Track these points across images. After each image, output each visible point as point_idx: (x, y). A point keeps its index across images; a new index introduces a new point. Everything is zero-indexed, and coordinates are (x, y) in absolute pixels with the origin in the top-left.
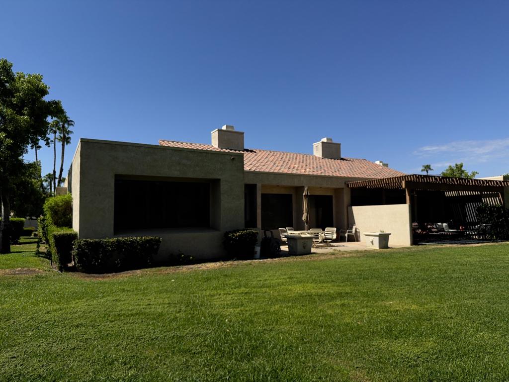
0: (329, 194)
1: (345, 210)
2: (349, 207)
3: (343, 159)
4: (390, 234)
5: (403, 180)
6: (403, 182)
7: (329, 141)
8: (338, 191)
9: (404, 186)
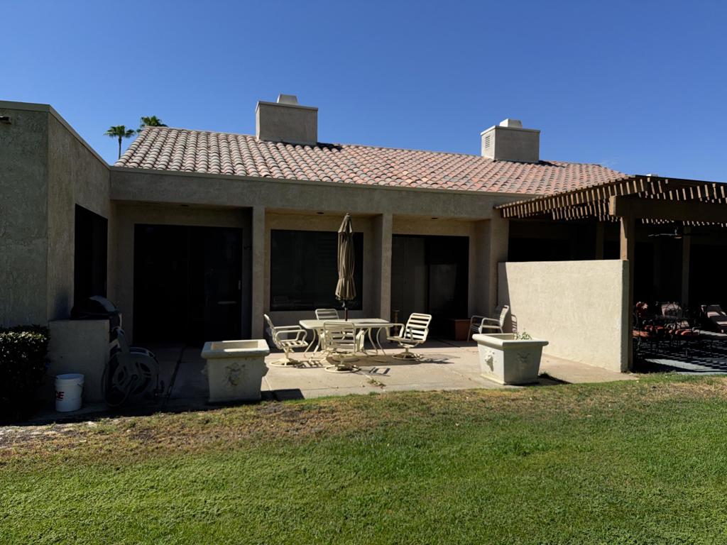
0: (461, 233)
1: (492, 271)
2: (499, 264)
3: (543, 163)
4: (546, 343)
5: (613, 194)
6: (612, 199)
7: (514, 126)
8: (480, 225)
9: (612, 212)
